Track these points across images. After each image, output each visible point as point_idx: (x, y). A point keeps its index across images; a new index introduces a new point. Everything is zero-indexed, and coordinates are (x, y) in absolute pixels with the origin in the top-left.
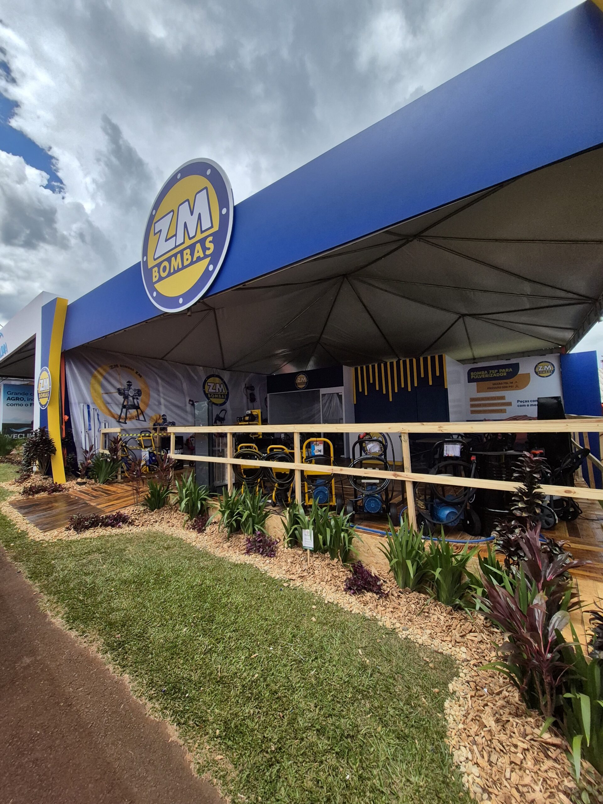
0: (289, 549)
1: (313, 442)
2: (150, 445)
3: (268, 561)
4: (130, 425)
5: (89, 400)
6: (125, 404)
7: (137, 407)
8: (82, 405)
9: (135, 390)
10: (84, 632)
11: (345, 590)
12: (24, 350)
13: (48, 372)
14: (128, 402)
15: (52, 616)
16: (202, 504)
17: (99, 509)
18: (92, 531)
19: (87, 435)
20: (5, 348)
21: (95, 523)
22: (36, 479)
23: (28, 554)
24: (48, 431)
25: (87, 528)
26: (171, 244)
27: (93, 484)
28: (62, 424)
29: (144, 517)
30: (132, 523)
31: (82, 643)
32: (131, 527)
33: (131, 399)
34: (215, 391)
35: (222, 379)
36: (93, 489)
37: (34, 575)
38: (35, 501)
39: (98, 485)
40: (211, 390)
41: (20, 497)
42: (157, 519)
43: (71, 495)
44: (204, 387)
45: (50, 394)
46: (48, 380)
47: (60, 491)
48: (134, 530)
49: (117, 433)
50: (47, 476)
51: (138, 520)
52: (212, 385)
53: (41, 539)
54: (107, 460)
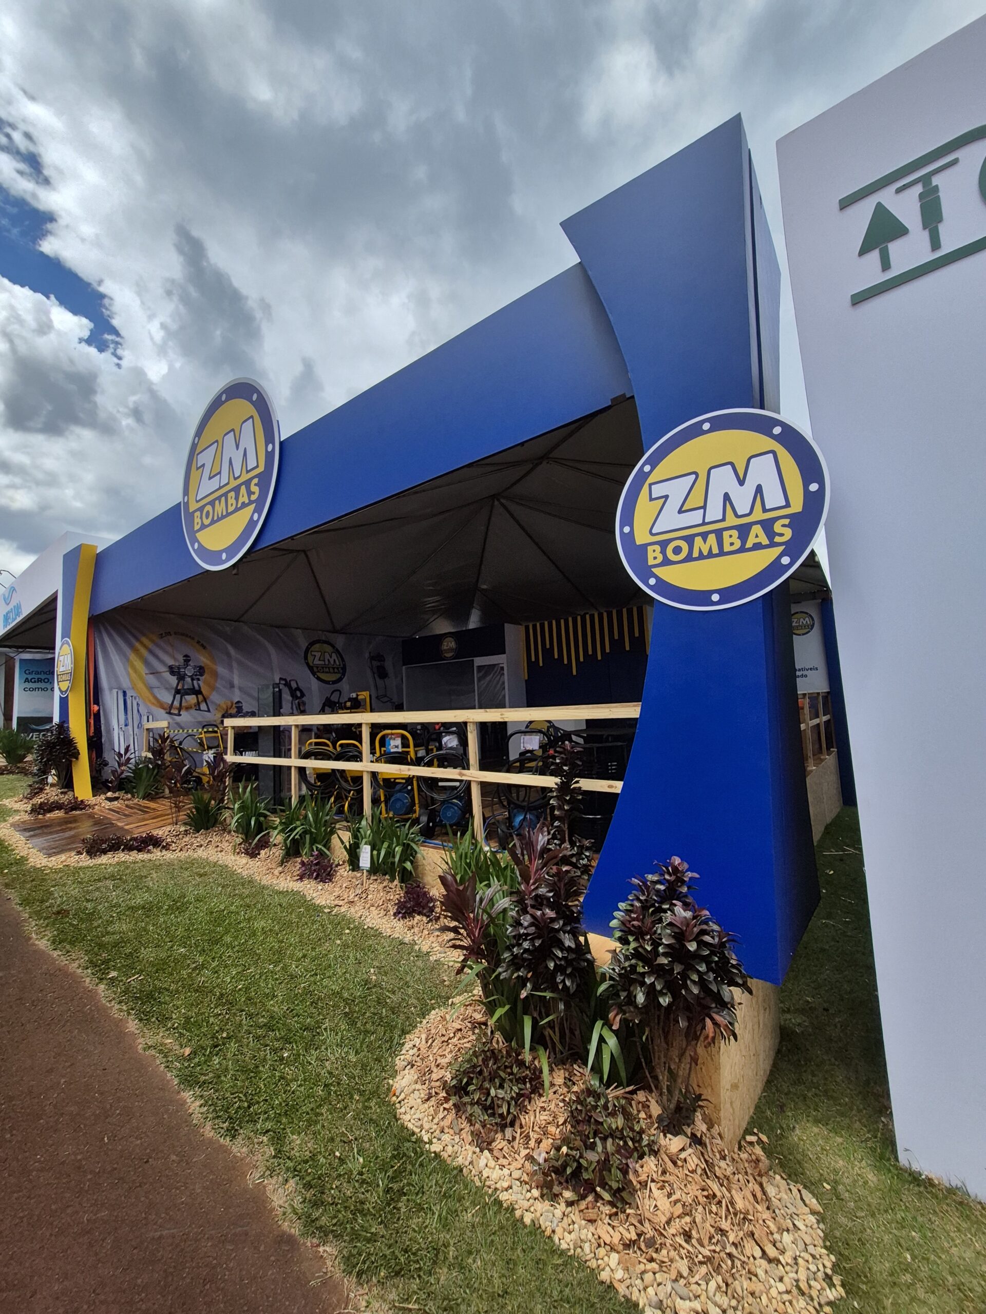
0: (350, 872)
1: (388, 735)
2: (217, 744)
3: (320, 888)
4: (185, 717)
5: (126, 684)
6: (179, 688)
7: (197, 692)
8: (115, 691)
9: (195, 667)
10: (68, 952)
11: (395, 915)
12: (44, 611)
13: (69, 646)
14: (183, 685)
15: (37, 939)
16: (257, 821)
17: (127, 830)
18: (110, 856)
19: (121, 733)
20: (18, 608)
21: (116, 846)
22: (52, 794)
23: (24, 881)
24: (68, 727)
25: (104, 852)
26: (215, 484)
27: (129, 800)
28: (90, 718)
29: (184, 840)
30: (166, 848)
31: (63, 961)
32: (164, 852)
33: (189, 680)
34: (322, 663)
35: (333, 646)
36: (127, 806)
37: (25, 902)
38: (47, 821)
39: (136, 801)
40: (317, 662)
41: (26, 817)
42: (202, 843)
43: (96, 814)
44: (306, 658)
45: (73, 675)
46: (69, 655)
47: (81, 809)
48: (168, 855)
49: (164, 728)
50: (66, 790)
51: (175, 843)
52: (318, 655)
53: (43, 865)
54: (148, 766)
